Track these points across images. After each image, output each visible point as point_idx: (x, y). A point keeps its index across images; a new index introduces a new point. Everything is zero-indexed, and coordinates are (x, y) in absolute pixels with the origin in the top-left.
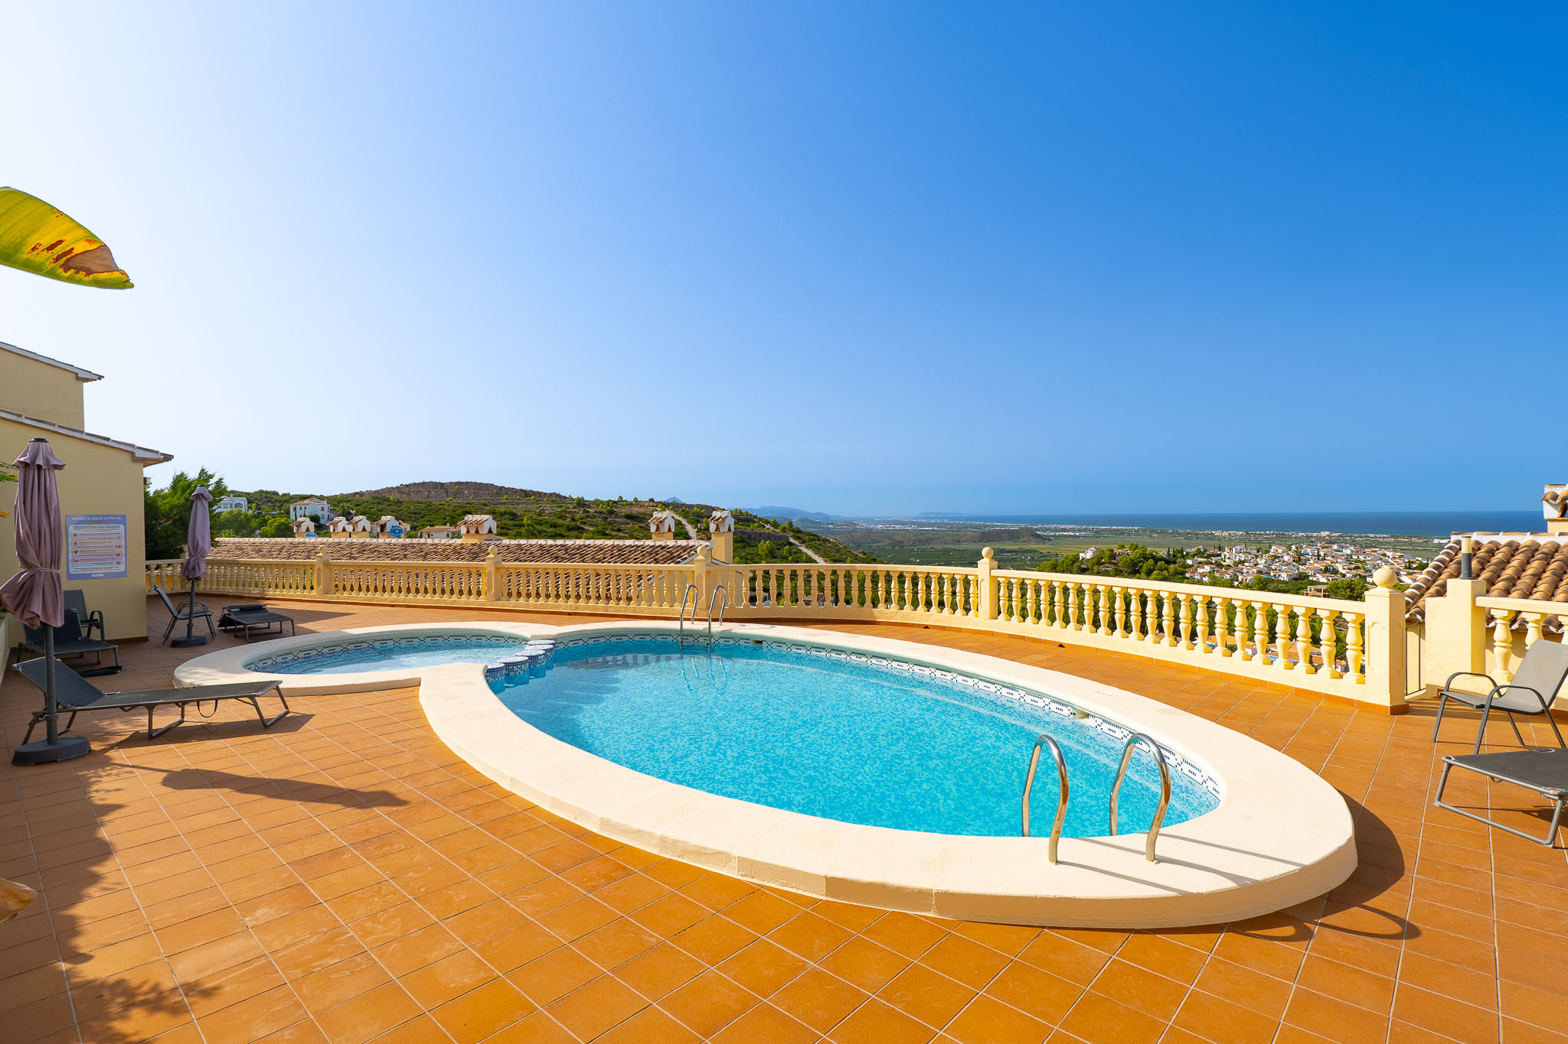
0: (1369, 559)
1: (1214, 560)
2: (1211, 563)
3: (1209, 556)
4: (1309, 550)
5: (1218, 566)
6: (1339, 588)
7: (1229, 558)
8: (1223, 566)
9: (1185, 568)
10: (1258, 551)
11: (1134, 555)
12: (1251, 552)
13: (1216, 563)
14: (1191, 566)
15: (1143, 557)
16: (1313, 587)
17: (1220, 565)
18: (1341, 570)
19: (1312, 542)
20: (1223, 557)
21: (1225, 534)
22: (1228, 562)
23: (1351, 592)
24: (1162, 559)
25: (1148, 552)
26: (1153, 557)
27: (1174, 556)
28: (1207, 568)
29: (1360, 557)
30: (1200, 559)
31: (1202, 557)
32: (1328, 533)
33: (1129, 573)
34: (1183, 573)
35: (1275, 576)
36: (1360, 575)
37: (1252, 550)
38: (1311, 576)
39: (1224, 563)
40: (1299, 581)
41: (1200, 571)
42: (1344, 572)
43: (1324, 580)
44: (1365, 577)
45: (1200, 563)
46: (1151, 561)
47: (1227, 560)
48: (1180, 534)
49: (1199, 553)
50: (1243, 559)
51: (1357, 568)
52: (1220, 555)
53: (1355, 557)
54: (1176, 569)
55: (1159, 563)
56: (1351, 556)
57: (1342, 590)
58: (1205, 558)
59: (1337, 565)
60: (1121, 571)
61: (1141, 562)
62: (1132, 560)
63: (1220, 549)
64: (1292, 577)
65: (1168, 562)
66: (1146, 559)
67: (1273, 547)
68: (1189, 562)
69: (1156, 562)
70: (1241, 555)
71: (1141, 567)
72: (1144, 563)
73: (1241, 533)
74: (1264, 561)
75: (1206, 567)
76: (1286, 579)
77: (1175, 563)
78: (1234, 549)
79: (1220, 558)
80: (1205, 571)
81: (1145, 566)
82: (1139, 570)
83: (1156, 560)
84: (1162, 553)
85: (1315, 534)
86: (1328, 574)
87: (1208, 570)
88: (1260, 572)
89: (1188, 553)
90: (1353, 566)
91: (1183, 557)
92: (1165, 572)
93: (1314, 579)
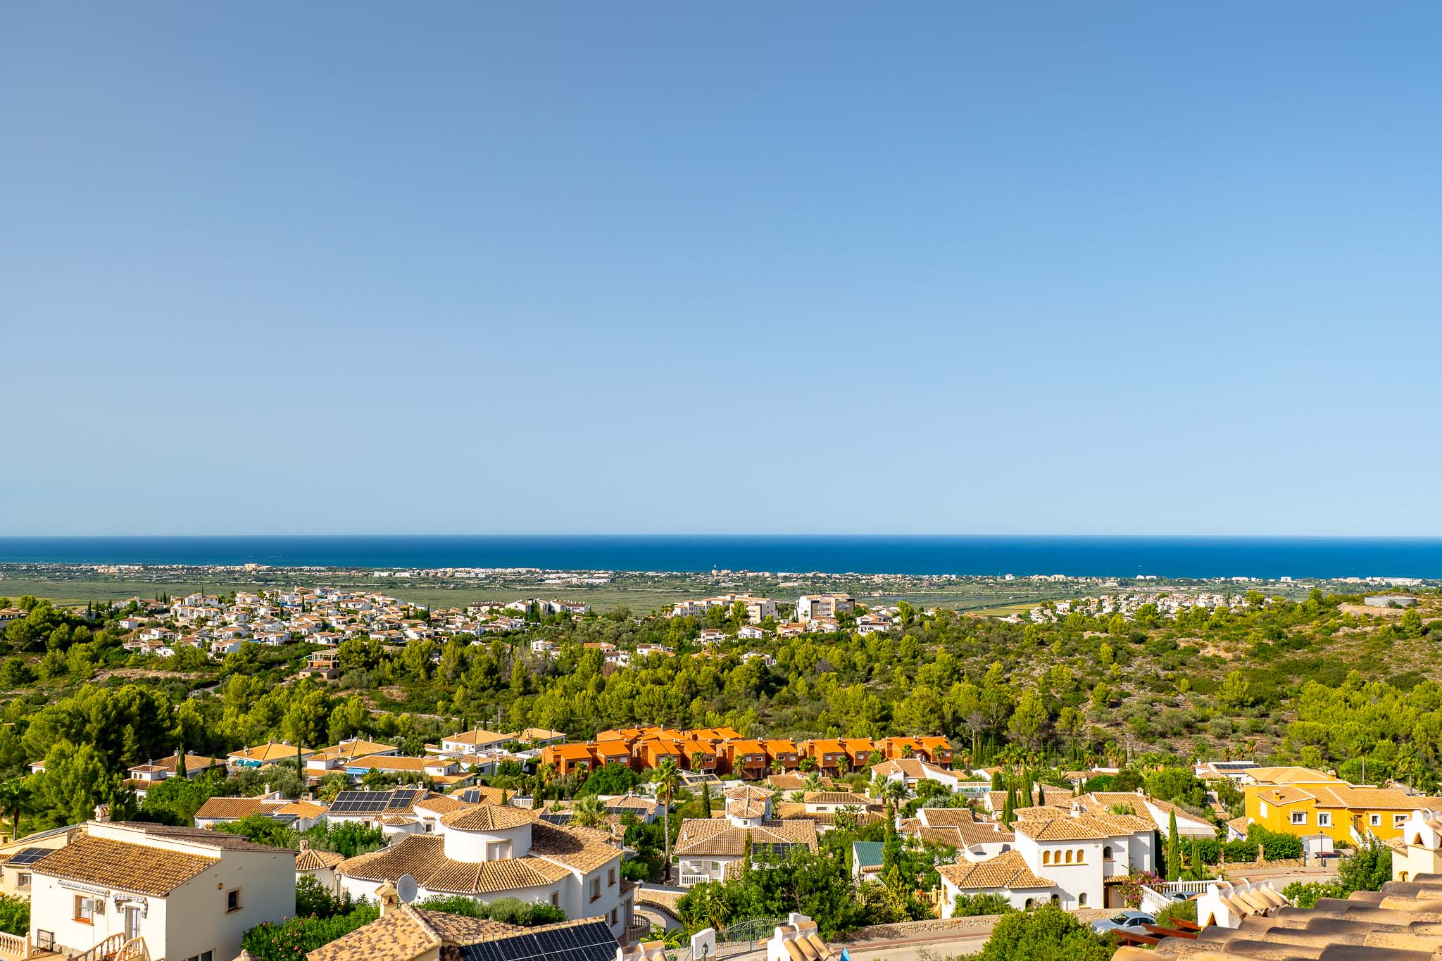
0: (359, 607)
1: (160, 618)
2: (158, 625)
3: (151, 613)
4: (286, 598)
5: (169, 628)
6: (351, 652)
7: (182, 615)
8: (177, 628)
9: (118, 634)
10: (220, 602)
11: (34, 617)
12: (212, 603)
13: (165, 623)
14: (127, 632)
15: (49, 621)
16: (318, 653)
17: (173, 628)
18: (334, 624)
19: (236, 579)
20: (172, 613)
21: (113, 570)
22: (182, 622)
23: (366, 656)
24: (81, 622)
25: (56, 612)
26: (67, 620)
27: (98, 616)
28: (156, 633)
29: (350, 605)
30: (140, 619)
31: (140, 615)
32: (253, 566)
33: (27, 650)
34: (118, 643)
35: (260, 639)
36: (362, 632)
37: (211, 600)
38: (307, 636)
39: (177, 624)
40: (294, 646)
41: (145, 638)
42: (342, 627)
43: (323, 642)
44: (367, 633)
45: (141, 625)
46: (64, 628)
47: (180, 619)
48: (41, 573)
49: (134, 609)
50: (203, 616)
51: (353, 621)
52: (167, 611)
53: (343, 606)
54: (105, 638)
55: (78, 630)
56: (338, 603)
57: (355, 654)
58: (147, 615)
59: (330, 618)
60: (11, 647)
61: (45, 629)
62: (31, 627)
63: (166, 600)
64: (284, 639)
65: (92, 627)
66: (57, 624)
67: (239, 595)
68: (125, 624)
69: (72, 629)
70: (200, 608)
71: (47, 637)
72: (52, 630)
73: (137, 568)
74: (233, 617)
75: (153, 631)
76: (276, 643)
77: (101, 626)
78: (186, 599)
79: (167, 615)
80: (152, 637)
81: (54, 637)
82: (43, 643)
83: (74, 623)
84: (80, 612)
85: (238, 568)
86: (326, 633)
87: (157, 637)
88: (238, 635)
89: (117, 610)
90: (348, 619)
91: (111, 615)
92: (90, 644)
93: (311, 641)
